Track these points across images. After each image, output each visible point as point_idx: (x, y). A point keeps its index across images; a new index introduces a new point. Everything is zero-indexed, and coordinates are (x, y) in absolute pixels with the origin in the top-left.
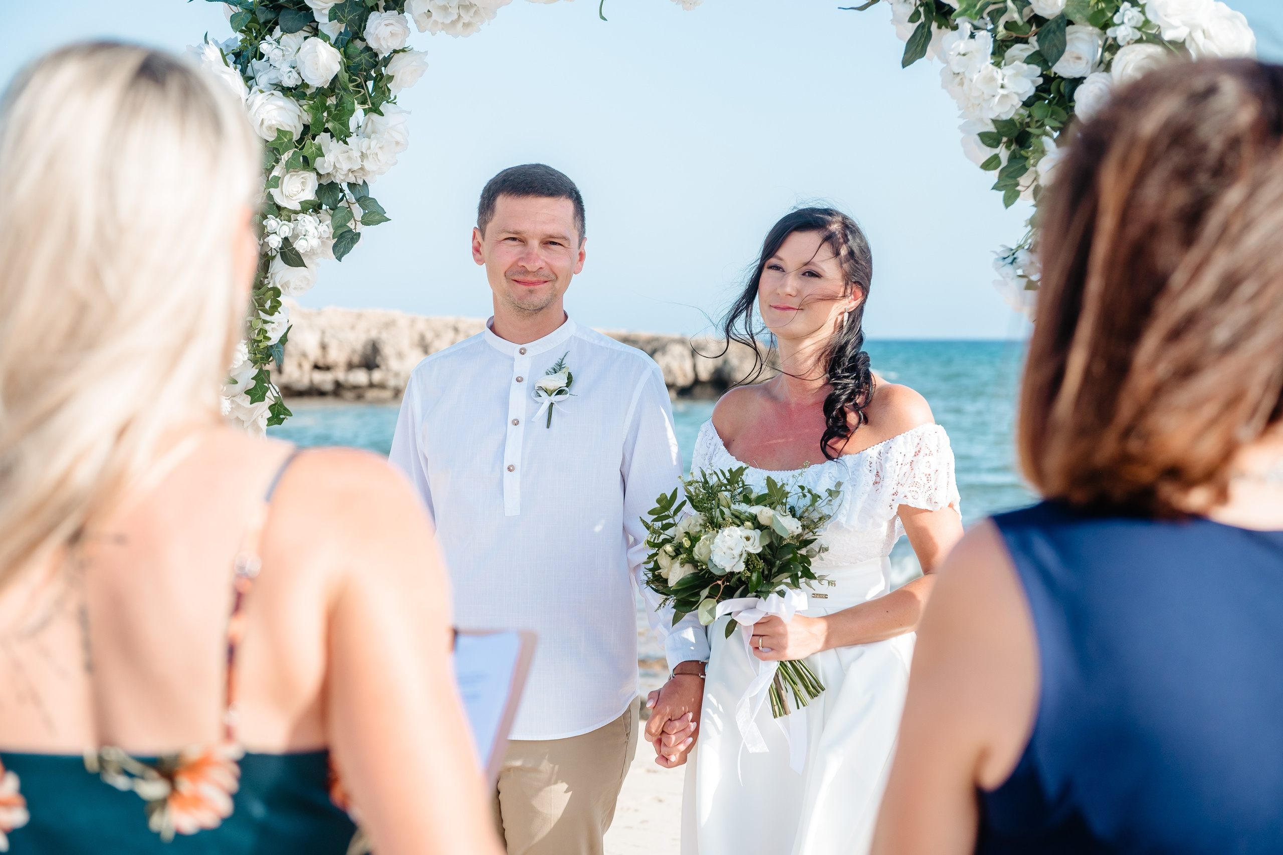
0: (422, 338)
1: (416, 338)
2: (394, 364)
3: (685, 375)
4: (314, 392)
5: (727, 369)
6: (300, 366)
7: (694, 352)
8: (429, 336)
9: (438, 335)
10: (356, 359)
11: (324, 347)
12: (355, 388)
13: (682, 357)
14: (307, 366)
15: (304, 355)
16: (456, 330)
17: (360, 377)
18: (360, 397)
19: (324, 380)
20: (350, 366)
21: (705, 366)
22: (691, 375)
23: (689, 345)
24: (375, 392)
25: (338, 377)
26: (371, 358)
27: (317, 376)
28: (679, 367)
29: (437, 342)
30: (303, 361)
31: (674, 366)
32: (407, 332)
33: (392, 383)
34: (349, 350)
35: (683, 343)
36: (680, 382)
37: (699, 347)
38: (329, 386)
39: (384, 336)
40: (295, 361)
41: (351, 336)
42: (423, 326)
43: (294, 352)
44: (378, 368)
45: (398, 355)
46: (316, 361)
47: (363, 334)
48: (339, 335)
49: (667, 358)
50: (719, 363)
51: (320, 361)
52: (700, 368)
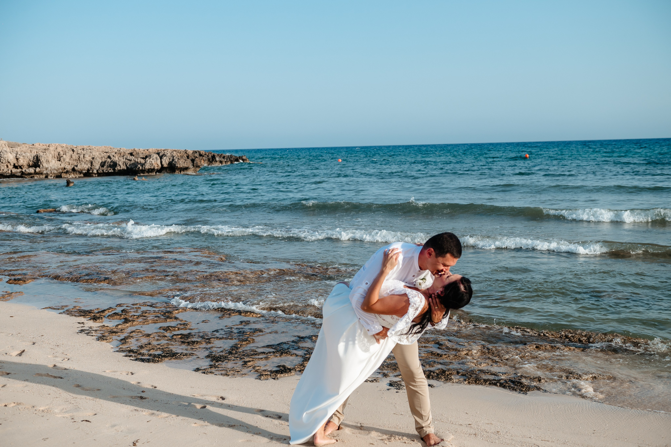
0: (59, 154)
1: (57, 154)
2: (45, 165)
3: (158, 166)
4: (12, 175)
5: (174, 162)
6: (7, 166)
7: (161, 158)
8: (62, 153)
9: (65, 154)
10: (31, 163)
11: (17, 159)
12: (29, 174)
13: (156, 158)
14: (11, 167)
15: (9, 162)
16: (73, 151)
17: (32, 170)
18: (31, 178)
19: (17, 171)
20: (29, 166)
21: (166, 162)
22: (160, 165)
23: (161, 154)
24: (38, 175)
25: (23, 170)
26: (36, 163)
27: (14, 170)
28: (155, 162)
29: (64, 156)
30: (9, 164)
31: (153, 162)
32: (53, 153)
33: (45, 172)
34: (28, 160)
35: (158, 154)
36: (156, 168)
37: (164, 155)
38: (20, 174)
39: (41, 154)
40: (5, 164)
41: (29, 155)
42: (60, 149)
43: (4, 162)
44: (39, 166)
45: (48, 161)
46: (14, 164)
47: (34, 154)
48: (24, 155)
49: (151, 160)
50: (171, 160)
51: (16, 165)
52: (163, 163)
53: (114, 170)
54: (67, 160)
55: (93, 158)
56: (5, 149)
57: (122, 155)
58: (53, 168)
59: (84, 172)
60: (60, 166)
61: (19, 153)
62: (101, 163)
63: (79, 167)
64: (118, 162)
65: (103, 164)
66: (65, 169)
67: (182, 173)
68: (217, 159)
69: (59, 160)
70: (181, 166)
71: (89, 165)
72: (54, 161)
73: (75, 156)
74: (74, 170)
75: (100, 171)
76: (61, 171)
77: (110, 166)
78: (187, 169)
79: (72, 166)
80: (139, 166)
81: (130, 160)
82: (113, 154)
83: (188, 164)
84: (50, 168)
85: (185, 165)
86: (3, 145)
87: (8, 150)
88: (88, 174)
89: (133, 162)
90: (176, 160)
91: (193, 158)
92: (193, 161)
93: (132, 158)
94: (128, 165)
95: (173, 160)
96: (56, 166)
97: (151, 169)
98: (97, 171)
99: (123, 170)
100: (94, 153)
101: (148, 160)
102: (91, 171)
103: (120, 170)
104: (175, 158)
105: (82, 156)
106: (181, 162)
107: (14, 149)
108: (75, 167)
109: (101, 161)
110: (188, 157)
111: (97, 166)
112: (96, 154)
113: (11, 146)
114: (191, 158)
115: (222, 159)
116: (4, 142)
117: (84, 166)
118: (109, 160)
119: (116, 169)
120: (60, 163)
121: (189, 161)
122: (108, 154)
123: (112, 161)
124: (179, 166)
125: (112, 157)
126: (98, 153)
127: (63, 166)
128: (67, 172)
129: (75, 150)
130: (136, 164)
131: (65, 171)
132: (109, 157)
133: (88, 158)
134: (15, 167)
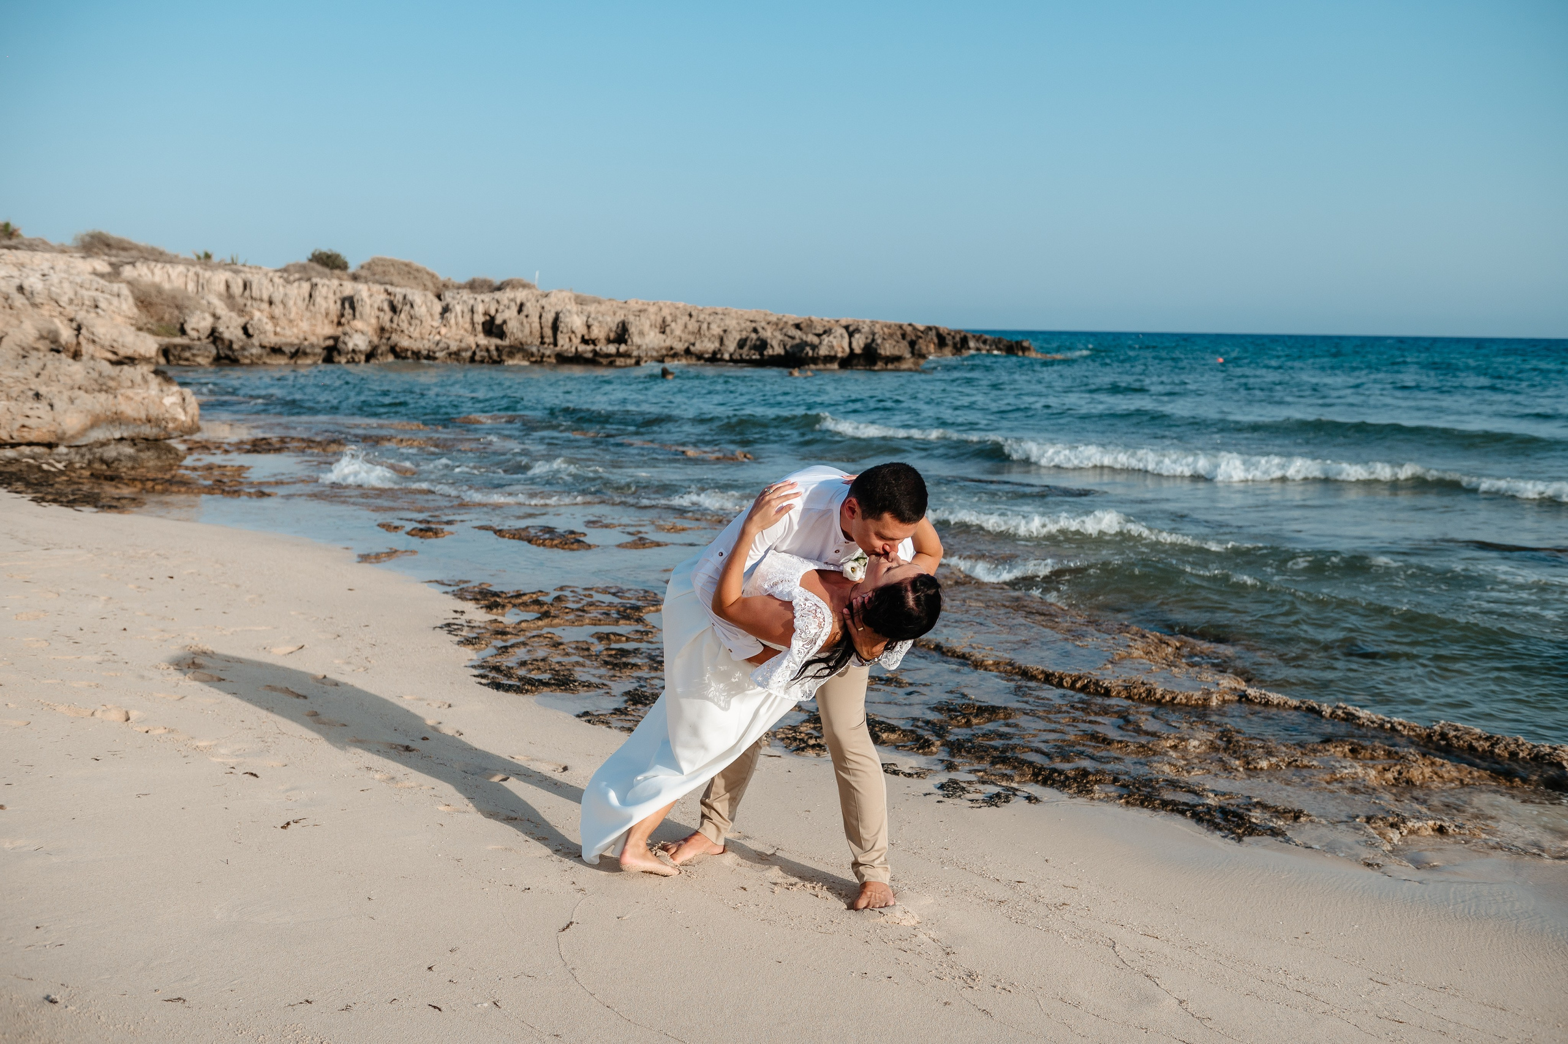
0: (664, 321)
1: (660, 320)
2: (636, 339)
3: (843, 351)
4: (577, 359)
5: (874, 345)
6: (570, 340)
7: (851, 335)
8: (669, 319)
9: (674, 320)
10: (612, 336)
11: (589, 327)
12: (608, 356)
13: (842, 336)
14: (576, 341)
15: (573, 332)
16: (690, 315)
17: (612, 349)
18: (611, 364)
19: (586, 350)
20: (609, 341)
21: (859, 343)
22: (847, 350)
23: (851, 329)
24: (622, 359)
25: (598, 348)
26: (621, 335)
27: (582, 348)
28: (839, 344)
29: (673, 325)
30: (573, 336)
31: (835, 343)
32: (653, 317)
33: (635, 353)
34: (606, 329)
35: (847, 328)
36: (840, 355)
37: (857, 330)
38: (590, 355)
39: (631, 318)
40: (567, 336)
41: (609, 319)
42: (666, 312)
43: (565, 330)
44: (625, 342)
45: (641, 333)
46: (583, 337)
47: (619, 318)
48: (600, 318)
49: (831, 338)
50: (869, 341)
51: (586, 337)
52: (855, 345)
53: (761, 354)
54: (678, 332)
55: (725, 331)
56: (569, 307)
57: (780, 326)
58: (651, 346)
59: (707, 356)
60: (663, 344)
61: (593, 316)
62: (740, 340)
63: (698, 347)
64: (769, 341)
65: (742, 344)
66: (672, 348)
67: (890, 366)
68: (972, 344)
69: (663, 333)
70: (888, 353)
71: (717, 345)
72: (652, 334)
73: (693, 325)
74: (688, 352)
75: (736, 356)
76: (664, 352)
77: (754, 347)
78: (898, 359)
79: (686, 345)
80: (808, 349)
81: (793, 338)
82: (763, 324)
83: (903, 350)
84: (644, 347)
85: (896, 352)
86: (567, 300)
87: (574, 308)
88: (714, 358)
89: (797, 341)
90: (879, 341)
91: (914, 338)
92: (912, 344)
93: (797, 334)
94: (788, 347)
95: (873, 340)
96: (656, 342)
97: (829, 356)
98: (731, 355)
99: (779, 356)
100: (728, 322)
101: (826, 339)
102: (719, 356)
103: (772, 357)
104: (877, 336)
105: (705, 326)
106: (887, 345)
107: (585, 307)
108: (692, 348)
109: (738, 337)
110: (904, 336)
111: (731, 346)
112: (731, 323)
113: (580, 301)
114: (909, 339)
115: (981, 345)
116: (569, 294)
117: (708, 346)
118: (754, 336)
119: (765, 353)
120: (663, 337)
121: (904, 344)
122: (754, 325)
123: (758, 339)
124: (882, 352)
125: (760, 330)
126: (734, 322)
127: (668, 343)
128: (675, 356)
129: (694, 313)
130: (804, 344)
131: (672, 352)
132: (755, 330)
133: (716, 330)
134: (585, 341)
